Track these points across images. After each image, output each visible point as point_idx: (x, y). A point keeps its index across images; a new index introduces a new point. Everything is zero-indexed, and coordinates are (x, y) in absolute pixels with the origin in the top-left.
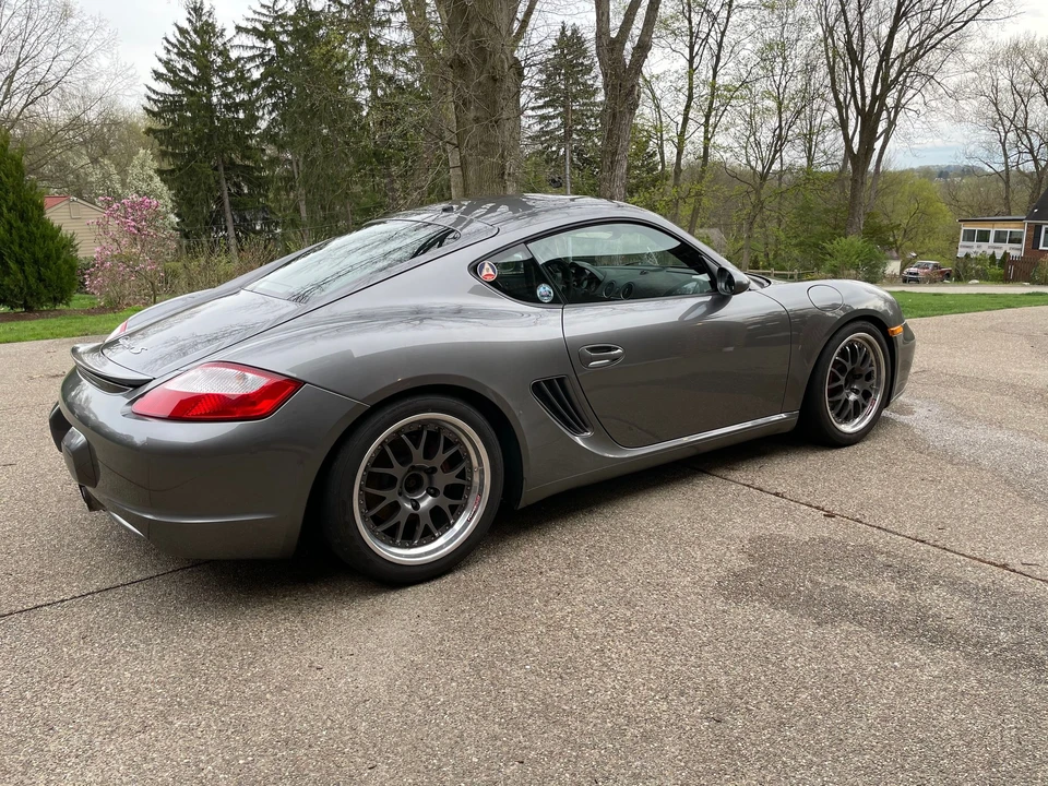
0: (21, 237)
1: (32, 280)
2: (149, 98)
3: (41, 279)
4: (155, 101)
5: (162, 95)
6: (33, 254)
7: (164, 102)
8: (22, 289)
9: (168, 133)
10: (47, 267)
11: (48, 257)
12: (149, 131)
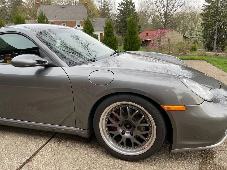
0: (131, 38)
1: (131, 47)
2: (203, 7)
3: (132, 47)
4: (204, 7)
5: (206, 5)
6: (132, 41)
7: (206, 7)
8: (128, 49)
9: (206, 14)
10: (134, 44)
11: (134, 42)
12: (201, 14)
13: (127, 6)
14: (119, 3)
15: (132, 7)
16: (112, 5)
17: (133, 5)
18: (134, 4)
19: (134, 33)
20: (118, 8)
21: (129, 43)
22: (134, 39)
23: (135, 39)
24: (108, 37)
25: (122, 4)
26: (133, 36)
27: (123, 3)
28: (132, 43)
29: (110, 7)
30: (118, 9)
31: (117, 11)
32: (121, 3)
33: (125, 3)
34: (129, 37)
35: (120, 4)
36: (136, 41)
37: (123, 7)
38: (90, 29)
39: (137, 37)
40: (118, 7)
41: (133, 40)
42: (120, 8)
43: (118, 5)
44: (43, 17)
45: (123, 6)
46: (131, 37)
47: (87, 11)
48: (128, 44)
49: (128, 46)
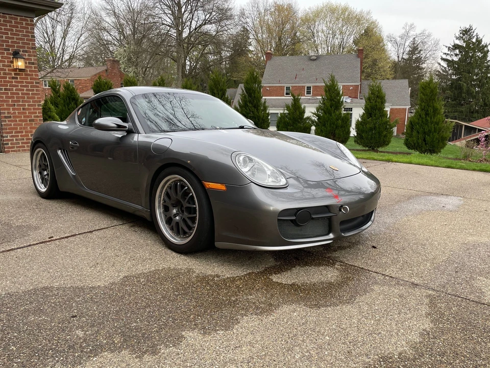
0: (422, 122)
1: (420, 141)
6: (424, 129)
8: (415, 144)
10: (429, 135)
11: (430, 131)
13: (467, 53)
14: (449, 45)
15: (482, 53)
16: (428, 51)
17: (484, 49)
18: (486, 46)
19: (432, 111)
20: (444, 57)
21: (418, 132)
22: (430, 124)
23: (433, 125)
24: (369, 118)
25: (456, 47)
26: (429, 119)
27: (458, 45)
28: (425, 133)
29: (424, 55)
30: (442, 59)
31: (439, 64)
32: (453, 46)
33: (464, 46)
34: (419, 120)
35: (449, 48)
36: (434, 128)
37: (456, 55)
38: (335, 100)
39: (437, 121)
40: (445, 54)
41: (428, 127)
42: (449, 58)
43: (446, 51)
44: (254, 78)
45: (457, 51)
46: (424, 120)
47: (361, 65)
48: (415, 133)
49: (414, 138)
